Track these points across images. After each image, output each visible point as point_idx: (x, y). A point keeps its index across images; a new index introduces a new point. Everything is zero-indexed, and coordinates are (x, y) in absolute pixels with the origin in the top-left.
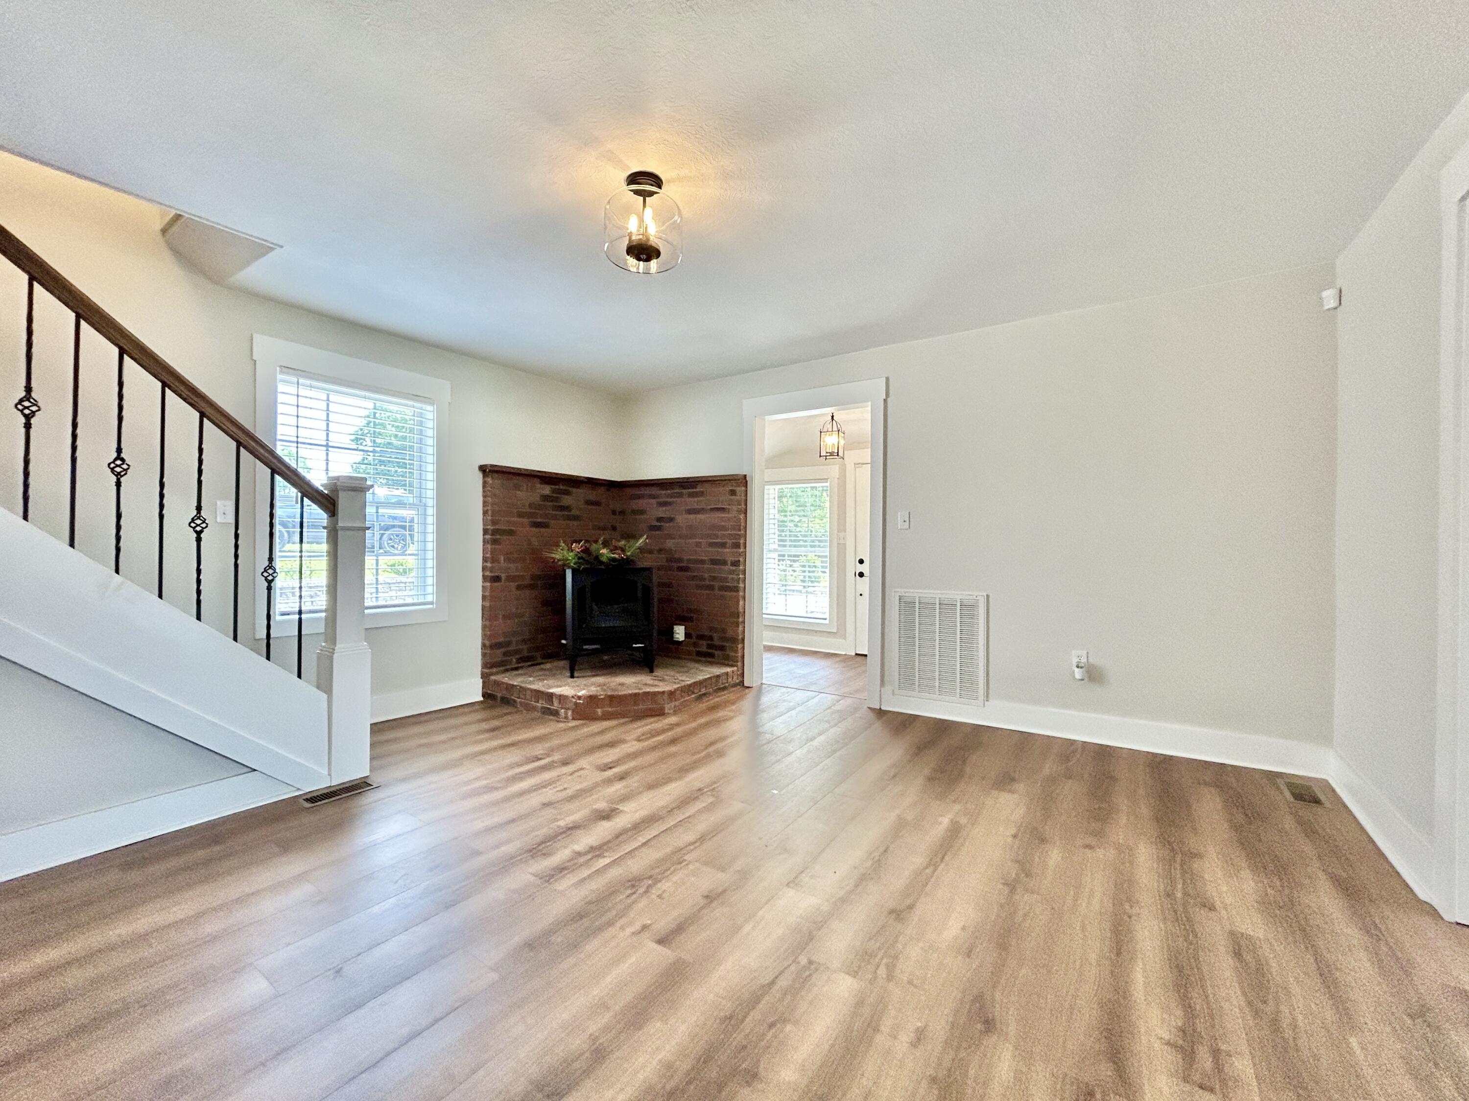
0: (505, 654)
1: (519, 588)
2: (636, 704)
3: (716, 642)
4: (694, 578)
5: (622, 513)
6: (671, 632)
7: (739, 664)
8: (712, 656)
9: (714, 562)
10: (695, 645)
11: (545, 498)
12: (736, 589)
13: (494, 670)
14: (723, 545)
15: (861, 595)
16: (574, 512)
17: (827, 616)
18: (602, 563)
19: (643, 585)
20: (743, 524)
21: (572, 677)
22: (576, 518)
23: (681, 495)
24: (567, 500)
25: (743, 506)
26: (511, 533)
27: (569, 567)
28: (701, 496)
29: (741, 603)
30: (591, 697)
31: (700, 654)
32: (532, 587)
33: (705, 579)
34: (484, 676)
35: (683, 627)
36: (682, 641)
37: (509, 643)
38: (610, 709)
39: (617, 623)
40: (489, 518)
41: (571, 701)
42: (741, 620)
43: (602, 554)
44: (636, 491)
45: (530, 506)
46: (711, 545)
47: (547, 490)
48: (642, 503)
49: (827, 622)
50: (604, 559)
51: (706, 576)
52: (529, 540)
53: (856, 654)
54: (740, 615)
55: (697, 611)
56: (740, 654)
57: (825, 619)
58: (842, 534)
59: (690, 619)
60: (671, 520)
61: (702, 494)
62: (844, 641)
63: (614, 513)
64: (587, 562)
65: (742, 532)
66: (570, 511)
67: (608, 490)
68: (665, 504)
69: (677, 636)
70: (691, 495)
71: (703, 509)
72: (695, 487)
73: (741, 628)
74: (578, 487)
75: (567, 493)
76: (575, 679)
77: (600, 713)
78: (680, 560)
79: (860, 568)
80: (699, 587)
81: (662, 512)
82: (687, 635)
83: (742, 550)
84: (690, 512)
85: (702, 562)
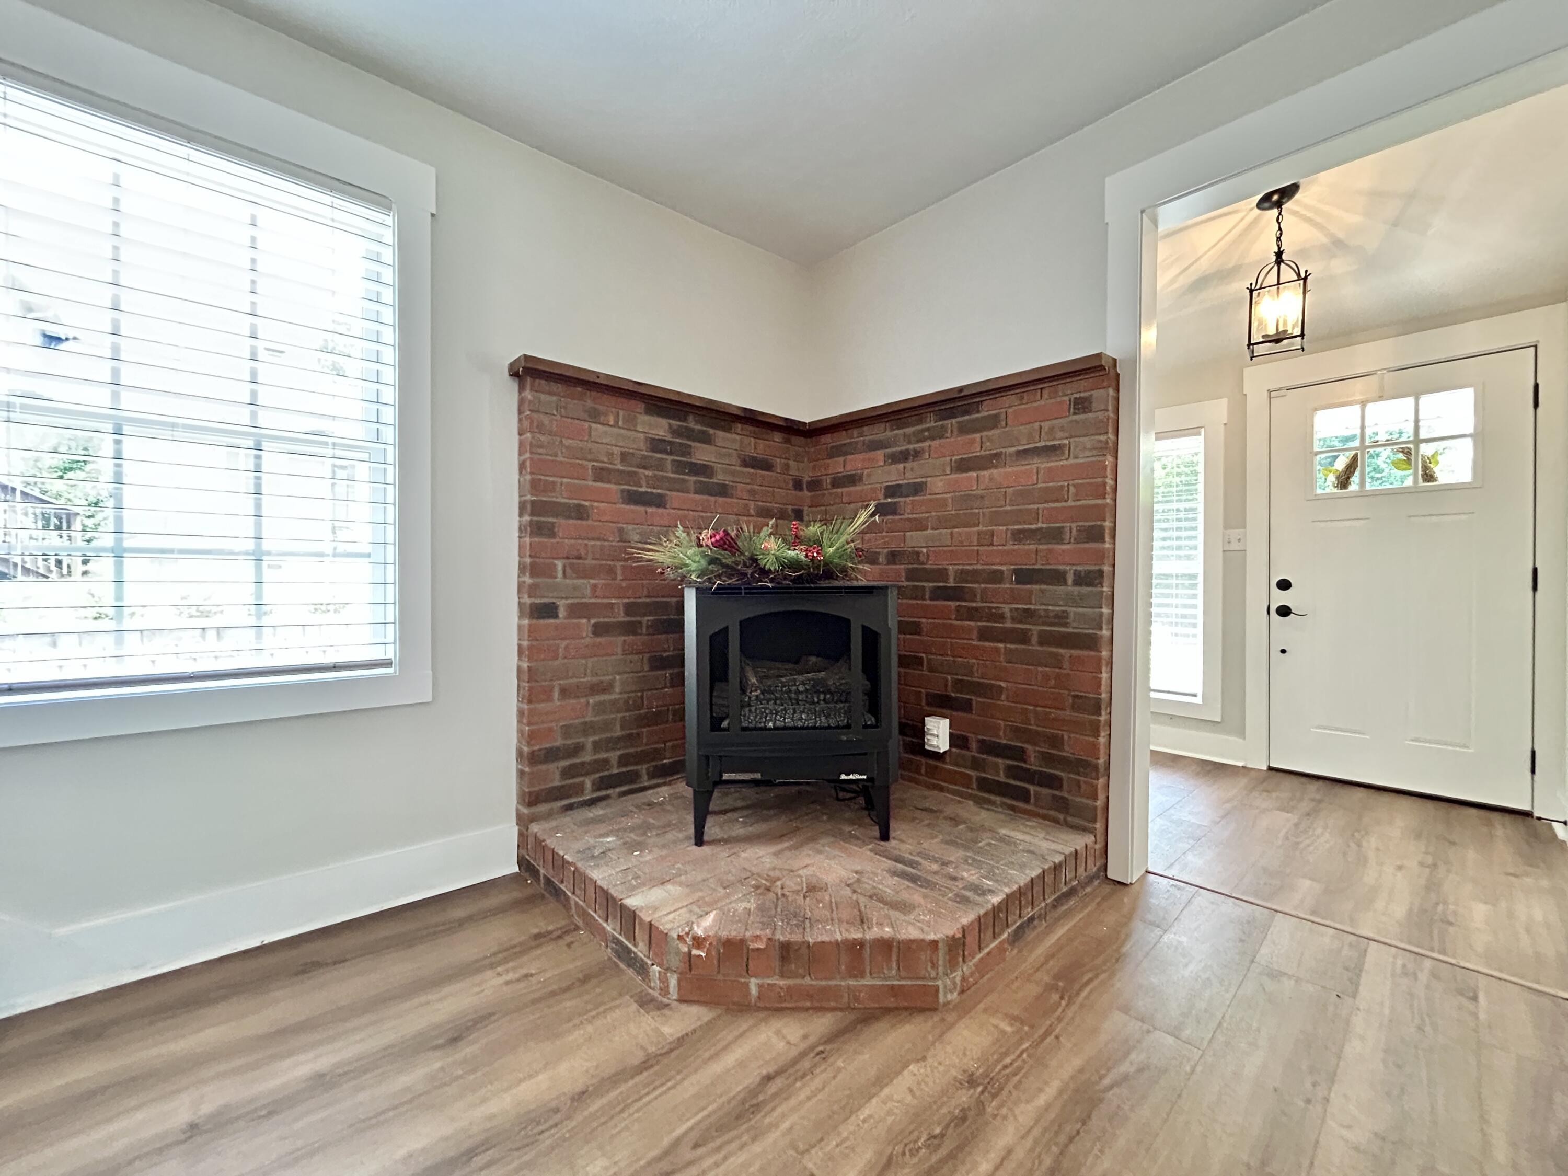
0: (567, 773)
1: (599, 630)
2: (856, 971)
3: (1033, 763)
4: (972, 614)
5: (815, 485)
6: (920, 732)
7: (1099, 826)
8: (1024, 796)
9: (1025, 576)
10: (976, 765)
11: (656, 445)
12: (1091, 642)
13: (543, 808)
14: (1056, 535)
15: (1283, 651)
16: (720, 478)
17: (1199, 690)
18: (764, 572)
19: (865, 629)
20: (1110, 482)
21: (699, 841)
22: (723, 491)
23: (938, 434)
24: (703, 454)
25: (1111, 436)
26: (580, 513)
27: (690, 584)
28: (994, 427)
29: (1105, 675)
30: (728, 943)
31: (987, 786)
32: (630, 629)
33: (1001, 617)
34: (523, 822)
35: (946, 722)
36: (945, 752)
37: (577, 749)
38: (782, 983)
39: (804, 719)
40: (528, 477)
41: (678, 951)
42: (1103, 718)
43: (766, 552)
44: (842, 438)
45: (624, 457)
46: (1019, 536)
47: (660, 427)
48: (854, 463)
49: (1199, 700)
50: (769, 563)
51: (1006, 609)
52: (621, 530)
53: (1271, 769)
54: (1103, 707)
55: (981, 689)
56: (1099, 803)
57: (1195, 695)
58: (1235, 533)
59: (966, 706)
60: (917, 488)
61: (994, 422)
62: (1240, 740)
63: (798, 485)
64: (730, 570)
65: (1108, 501)
66: (711, 476)
67: (787, 441)
68: (904, 457)
69: (934, 742)
70: (963, 430)
71: (997, 456)
72: (976, 408)
73: (1102, 740)
74: (728, 430)
75: (706, 439)
76: (706, 849)
77: (754, 990)
78: (942, 574)
79: (1281, 598)
80: (984, 635)
81: (894, 474)
82: (954, 739)
83: (1107, 545)
84: (963, 466)
85: (996, 577)
